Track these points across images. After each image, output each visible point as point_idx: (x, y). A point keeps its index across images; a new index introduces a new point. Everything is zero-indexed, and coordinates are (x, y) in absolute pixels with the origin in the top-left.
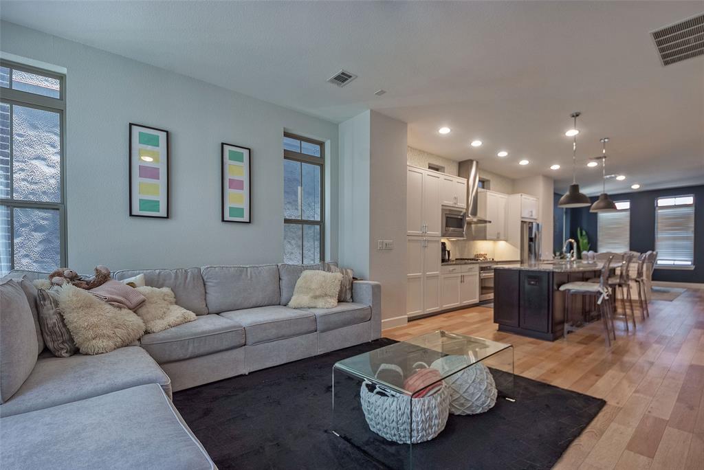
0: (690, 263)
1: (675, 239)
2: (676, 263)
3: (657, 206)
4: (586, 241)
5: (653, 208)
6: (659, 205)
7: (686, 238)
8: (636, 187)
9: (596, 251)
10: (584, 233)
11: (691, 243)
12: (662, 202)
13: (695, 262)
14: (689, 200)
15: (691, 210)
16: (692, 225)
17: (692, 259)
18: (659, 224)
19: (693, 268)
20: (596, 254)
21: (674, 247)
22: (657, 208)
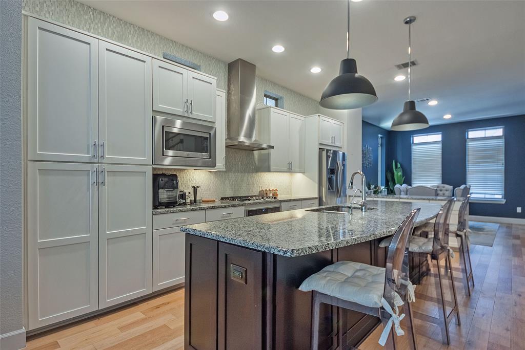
0: (500, 197)
1: (485, 172)
2: (487, 196)
3: (468, 138)
4: (400, 174)
5: (464, 140)
6: (470, 137)
7: (497, 171)
8: (448, 117)
9: (410, 184)
10: (399, 165)
11: (501, 176)
12: (472, 134)
13: (506, 196)
14: (499, 132)
15: (501, 142)
16: (502, 157)
17: (503, 192)
18: (470, 158)
19: (504, 201)
20: (409, 187)
21: (485, 180)
22: (468, 140)
